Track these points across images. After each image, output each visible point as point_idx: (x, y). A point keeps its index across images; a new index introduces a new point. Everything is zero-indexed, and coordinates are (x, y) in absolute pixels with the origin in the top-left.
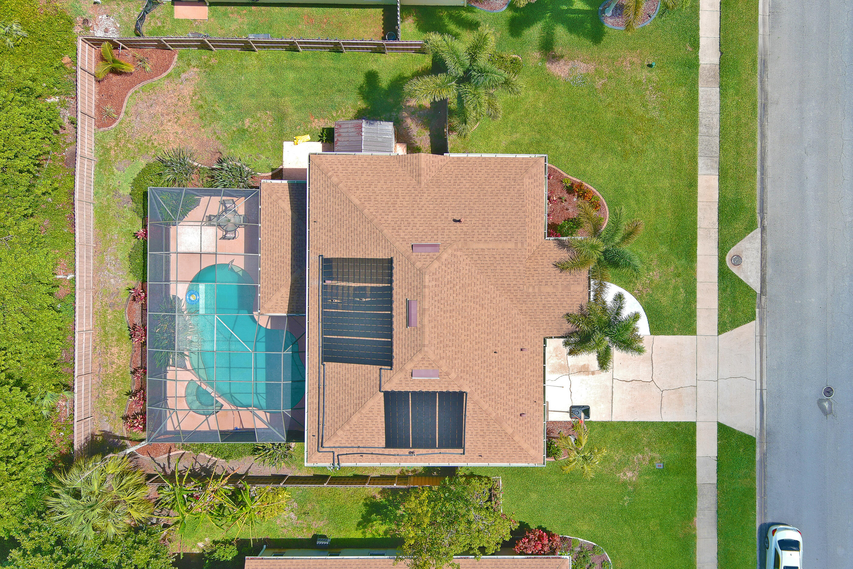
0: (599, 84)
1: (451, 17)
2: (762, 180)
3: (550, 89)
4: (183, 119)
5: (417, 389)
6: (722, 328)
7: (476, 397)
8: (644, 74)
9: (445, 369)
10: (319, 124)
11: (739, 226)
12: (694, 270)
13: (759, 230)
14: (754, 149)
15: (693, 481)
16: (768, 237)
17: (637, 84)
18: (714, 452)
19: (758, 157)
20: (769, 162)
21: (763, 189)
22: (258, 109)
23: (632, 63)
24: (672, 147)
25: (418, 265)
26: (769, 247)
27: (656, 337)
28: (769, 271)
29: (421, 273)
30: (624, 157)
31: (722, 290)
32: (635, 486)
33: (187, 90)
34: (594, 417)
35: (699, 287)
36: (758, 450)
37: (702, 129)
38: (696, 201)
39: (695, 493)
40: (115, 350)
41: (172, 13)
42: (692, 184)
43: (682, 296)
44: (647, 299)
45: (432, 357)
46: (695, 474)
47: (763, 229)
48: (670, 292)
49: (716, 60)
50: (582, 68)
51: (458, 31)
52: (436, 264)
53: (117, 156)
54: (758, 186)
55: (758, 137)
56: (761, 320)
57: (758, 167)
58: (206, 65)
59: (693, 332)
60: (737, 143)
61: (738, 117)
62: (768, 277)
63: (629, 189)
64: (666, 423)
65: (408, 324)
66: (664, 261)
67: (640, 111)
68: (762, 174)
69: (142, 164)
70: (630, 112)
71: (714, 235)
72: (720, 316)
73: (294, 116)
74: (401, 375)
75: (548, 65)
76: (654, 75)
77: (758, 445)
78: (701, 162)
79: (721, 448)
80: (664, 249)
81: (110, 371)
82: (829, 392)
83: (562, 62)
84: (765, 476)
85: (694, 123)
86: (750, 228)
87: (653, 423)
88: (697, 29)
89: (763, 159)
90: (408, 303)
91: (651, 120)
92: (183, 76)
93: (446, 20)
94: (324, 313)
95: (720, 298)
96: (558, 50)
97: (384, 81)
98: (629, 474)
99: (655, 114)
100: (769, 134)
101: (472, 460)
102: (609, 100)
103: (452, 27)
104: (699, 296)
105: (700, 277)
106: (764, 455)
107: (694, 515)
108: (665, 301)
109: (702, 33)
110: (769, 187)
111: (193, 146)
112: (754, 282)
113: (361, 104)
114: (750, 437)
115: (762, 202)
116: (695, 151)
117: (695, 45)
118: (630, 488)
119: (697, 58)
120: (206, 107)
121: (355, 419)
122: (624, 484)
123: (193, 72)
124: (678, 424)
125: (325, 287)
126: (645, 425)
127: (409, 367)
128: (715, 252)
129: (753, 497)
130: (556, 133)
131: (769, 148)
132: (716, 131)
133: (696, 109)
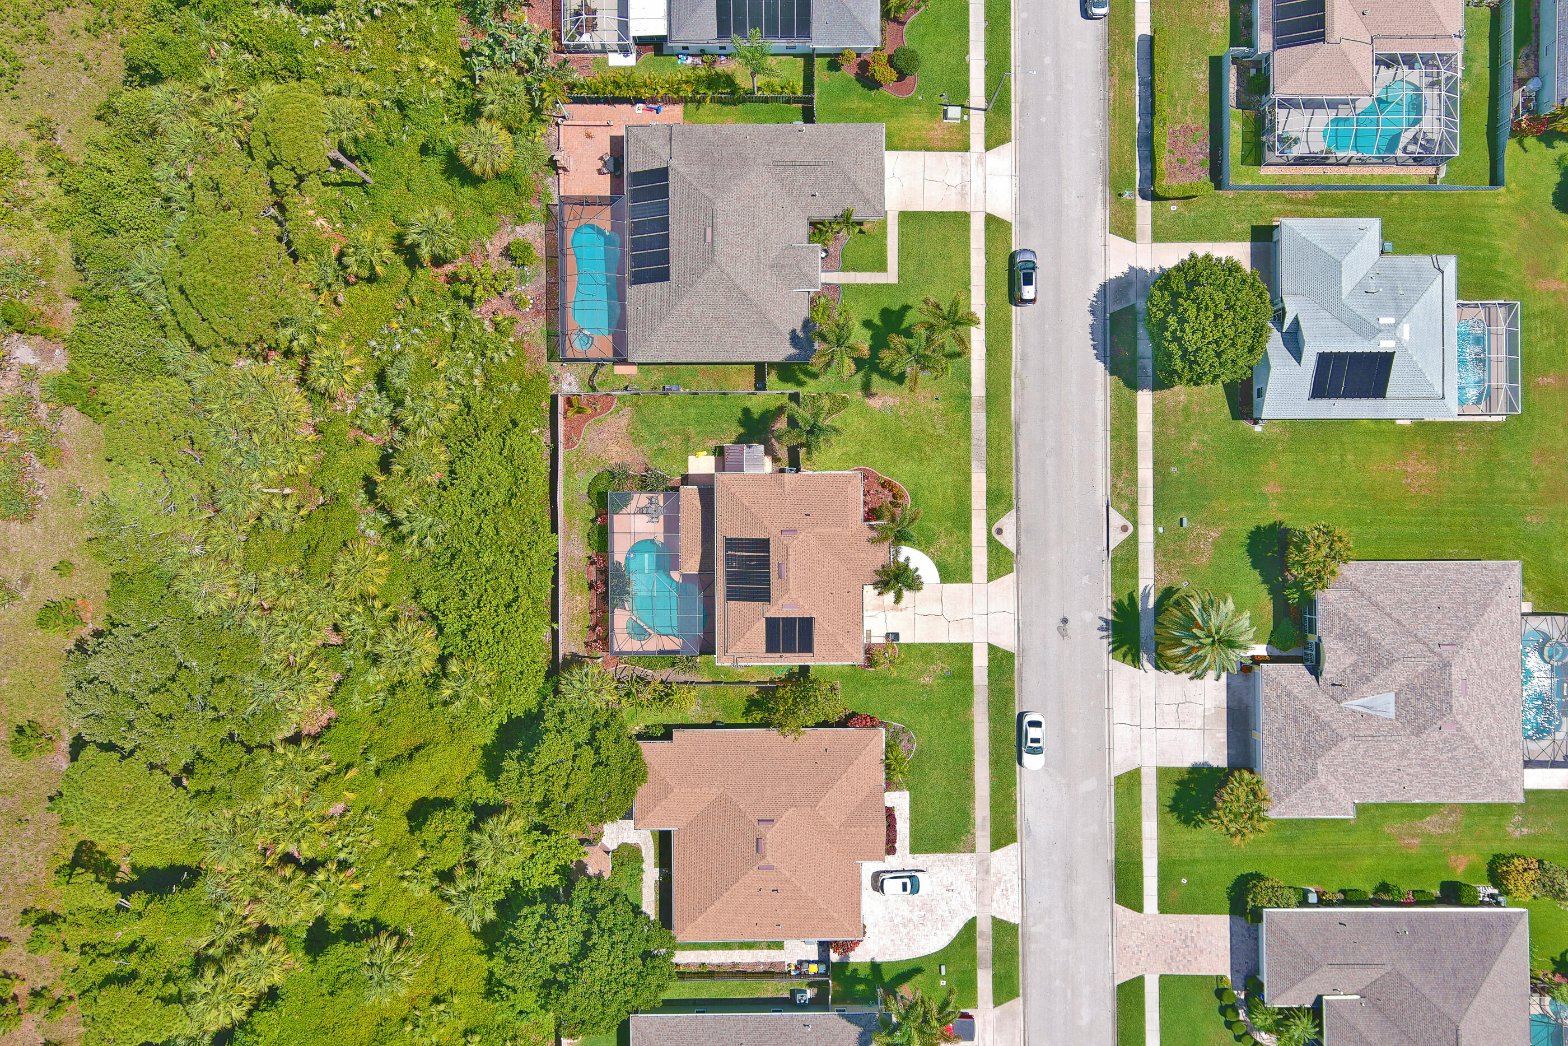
0: (902, 413)
1: (800, 370)
2: (1017, 476)
3: (868, 416)
4: (621, 442)
5: (785, 616)
6: (990, 578)
7: (820, 621)
8: (933, 405)
9: (801, 603)
10: (713, 444)
11: (1001, 507)
12: (970, 538)
13: (1013, 512)
14: (1011, 454)
15: (972, 684)
16: (1021, 515)
17: (929, 411)
18: (986, 664)
19: (1014, 460)
20: (1021, 463)
21: (1018, 481)
22: (671, 434)
23: (925, 397)
24: (953, 454)
25: (785, 542)
26: (1022, 522)
27: (945, 585)
28: (1023, 538)
29: (787, 547)
30: (921, 462)
31: (990, 552)
32: (931, 686)
33: (624, 422)
34: (902, 640)
35: (974, 550)
36: (1016, 662)
37: (974, 442)
38: (970, 493)
39: (972, 691)
40: (578, 598)
41: (612, 371)
42: (968, 480)
43: (962, 556)
44: (938, 559)
45: (794, 596)
46: (972, 678)
47: (1018, 509)
48: (954, 554)
49: (984, 394)
50: (890, 401)
51: (805, 379)
52: (796, 542)
53: (578, 468)
54: (1014, 480)
55: (1013, 445)
56: (1018, 572)
57: (1014, 467)
58: (636, 405)
59: (970, 581)
60: (999, 451)
61: (999, 433)
62: (1022, 543)
63: (924, 483)
64: (952, 644)
65: (780, 577)
66: (949, 533)
67: (930, 430)
68: (1017, 471)
69: (594, 472)
70: (923, 431)
71: (984, 513)
72: (988, 570)
73: (696, 439)
74: (776, 607)
75: (867, 400)
76: (940, 405)
77: (1016, 658)
78: (974, 464)
79: (990, 660)
80: (949, 524)
81: (576, 612)
82: (1065, 621)
83: (877, 398)
84: (1021, 679)
85: (968, 438)
86: (1009, 508)
87: (943, 644)
88: (970, 373)
89: (1017, 461)
90: (780, 565)
91: (939, 436)
92: (621, 412)
93: (797, 373)
94: (727, 572)
95: (989, 558)
96: (874, 390)
97: (756, 413)
98: (927, 679)
99: (942, 432)
100: (1021, 443)
101: (819, 661)
102: (910, 423)
103: (801, 377)
104: (974, 556)
105: (974, 543)
106: (1021, 665)
107: (972, 706)
108: (950, 560)
109: (973, 375)
110: (1022, 480)
111: (628, 460)
112: (1012, 546)
113: (741, 430)
114: (1010, 653)
115: (1017, 490)
116: (969, 457)
117: (969, 384)
118: (928, 688)
119: (970, 393)
120: (636, 434)
121: (747, 634)
122: (923, 685)
123: (627, 410)
124: (960, 644)
125: (727, 556)
126: (937, 646)
127: (780, 602)
128: (985, 526)
129: (1013, 694)
130: (873, 447)
131: (1021, 453)
132: (984, 443)
133: (970, 428)
